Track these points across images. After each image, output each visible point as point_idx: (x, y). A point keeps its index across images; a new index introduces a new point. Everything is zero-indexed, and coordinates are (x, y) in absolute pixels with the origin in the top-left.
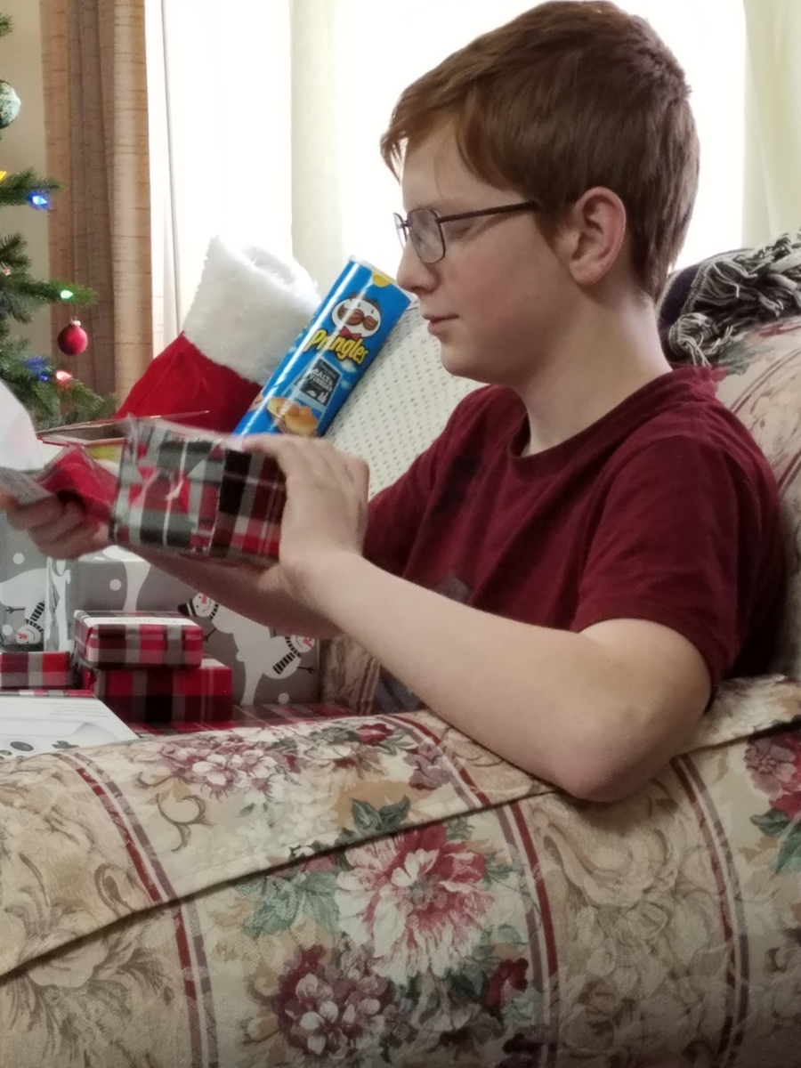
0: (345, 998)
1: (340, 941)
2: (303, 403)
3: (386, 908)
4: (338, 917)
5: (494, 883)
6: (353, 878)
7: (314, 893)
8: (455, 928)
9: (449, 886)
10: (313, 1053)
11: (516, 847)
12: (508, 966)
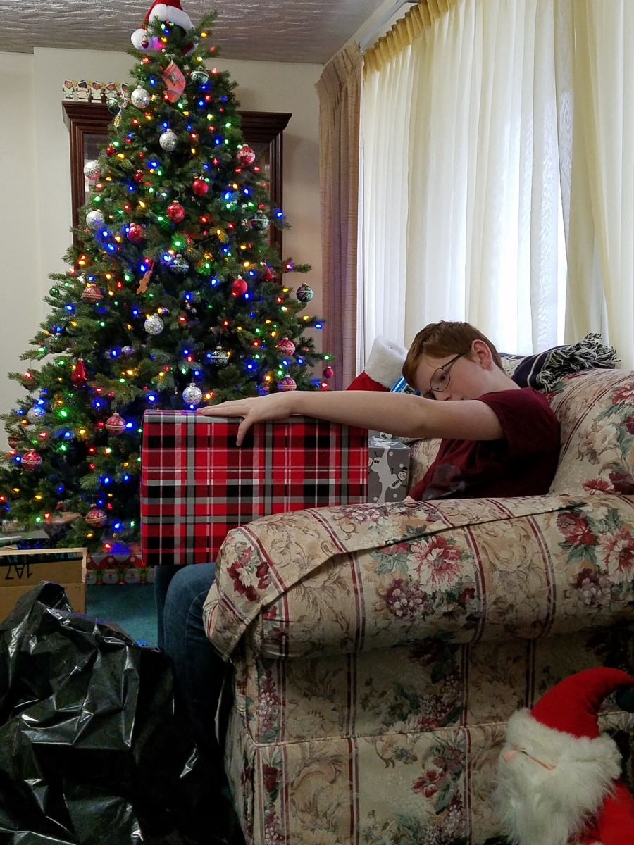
0: (410, 598)
1: (408, 578)
3: (424, 567)
4: (408, 569)
5: (463, 561)
6: (413, 556)
7: (400, 561)
8: (449, 576)
9: (447, 561)
10: (398, 616)
11: (471, 548)
12: (467, 590)
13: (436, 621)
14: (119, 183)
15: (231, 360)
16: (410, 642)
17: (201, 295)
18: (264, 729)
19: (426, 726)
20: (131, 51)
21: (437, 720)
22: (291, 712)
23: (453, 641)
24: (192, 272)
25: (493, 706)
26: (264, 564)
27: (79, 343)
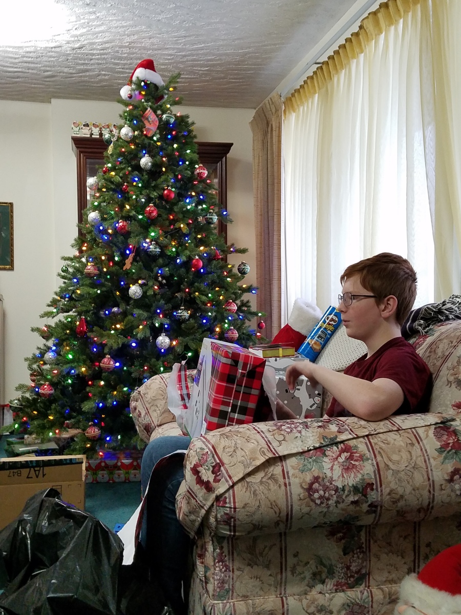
0: (326, 490)
1: (324, 475)
3: (336, 467)
4: (323, 469)
5: (364, 462)
6: (327, 459)
7: (317, 462)
8: (355, 473)
9: (352, 462)
10: (317, 504)
11: (371, 453)
12: (368, 484)
13: (345, 507)
14: (111, 193)
15: (190, 316)
16: (327, 524)
17: (169, 270)
18: (218, 590)
19: (339, 587)
20: (121, 101)
21: (348, 584)
22: (238, 577)
23: (359, 523)
24: (162, 254)
25: (389, 572)
26: (217, 464)
27: (82, 305)
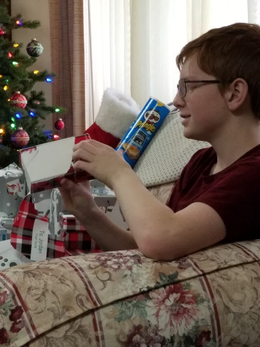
1: (147, 324)
2: (134, 145)
3: (163, 313)
4: (147, 315)
5: (199, 304)
6: (152, 302)
7: (139, 307)
8: (186, 320)
9: (184, 305)
11: (207, 292)
12: (204, 333)
26: (18, 309)
